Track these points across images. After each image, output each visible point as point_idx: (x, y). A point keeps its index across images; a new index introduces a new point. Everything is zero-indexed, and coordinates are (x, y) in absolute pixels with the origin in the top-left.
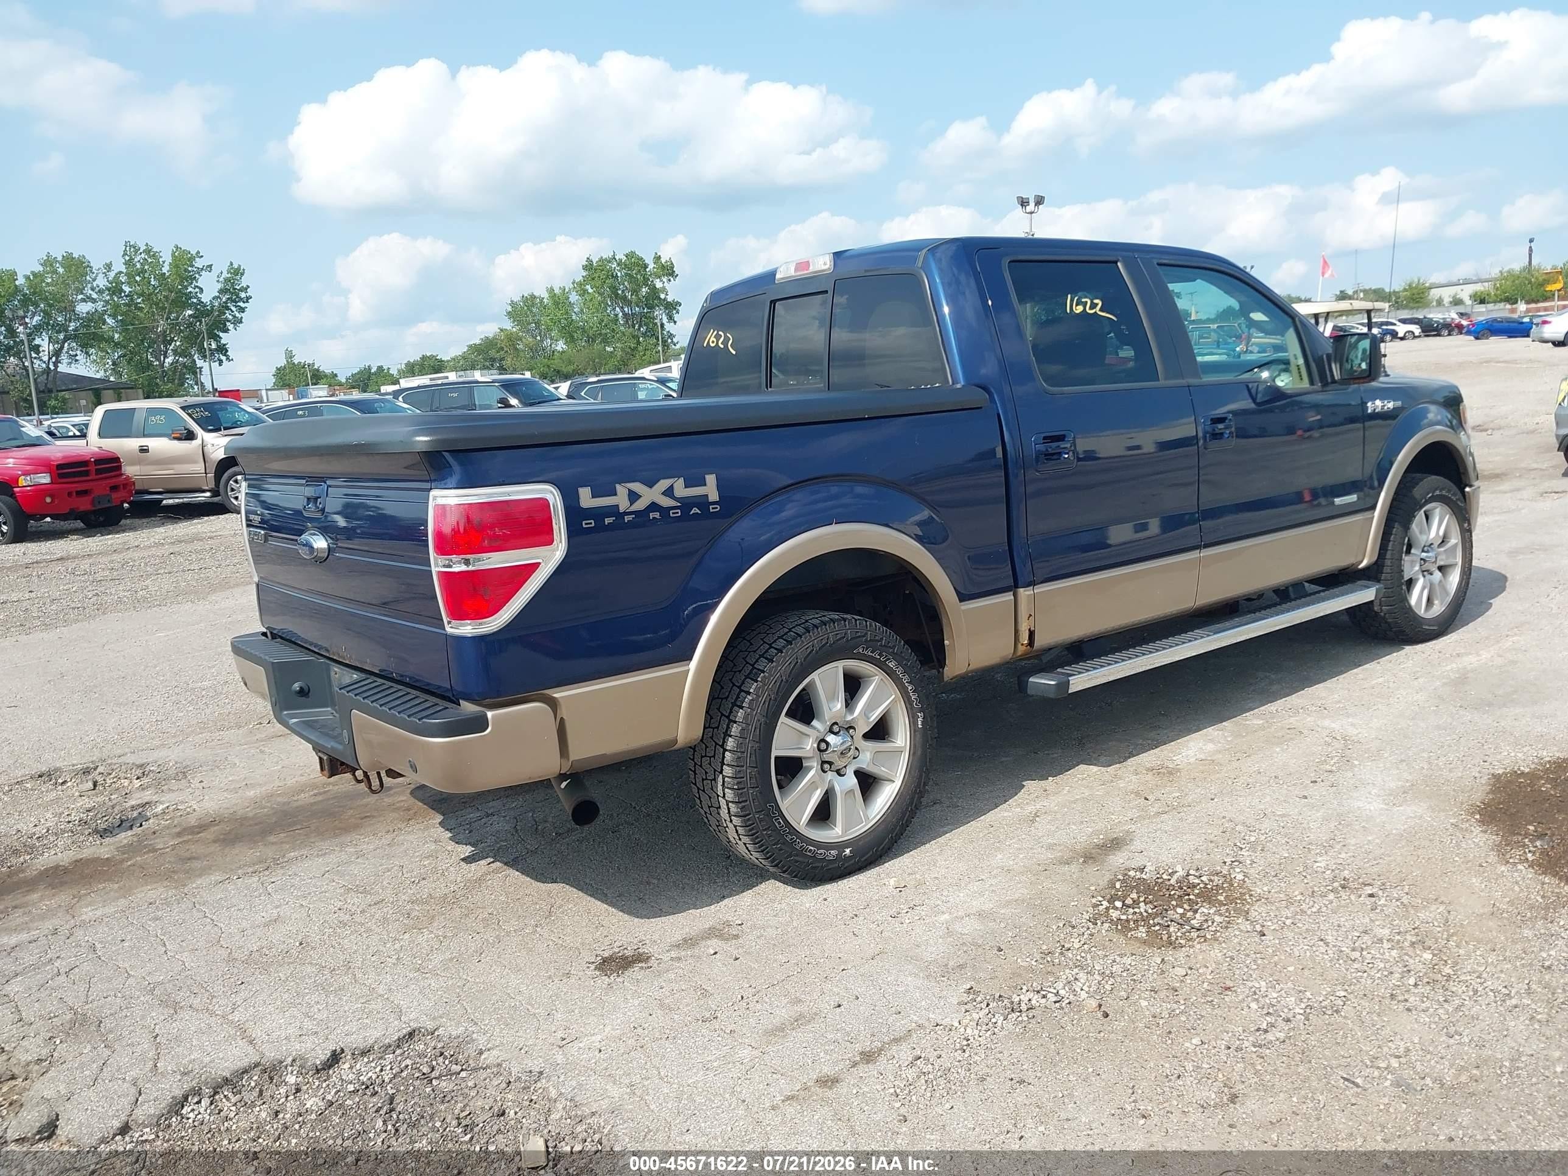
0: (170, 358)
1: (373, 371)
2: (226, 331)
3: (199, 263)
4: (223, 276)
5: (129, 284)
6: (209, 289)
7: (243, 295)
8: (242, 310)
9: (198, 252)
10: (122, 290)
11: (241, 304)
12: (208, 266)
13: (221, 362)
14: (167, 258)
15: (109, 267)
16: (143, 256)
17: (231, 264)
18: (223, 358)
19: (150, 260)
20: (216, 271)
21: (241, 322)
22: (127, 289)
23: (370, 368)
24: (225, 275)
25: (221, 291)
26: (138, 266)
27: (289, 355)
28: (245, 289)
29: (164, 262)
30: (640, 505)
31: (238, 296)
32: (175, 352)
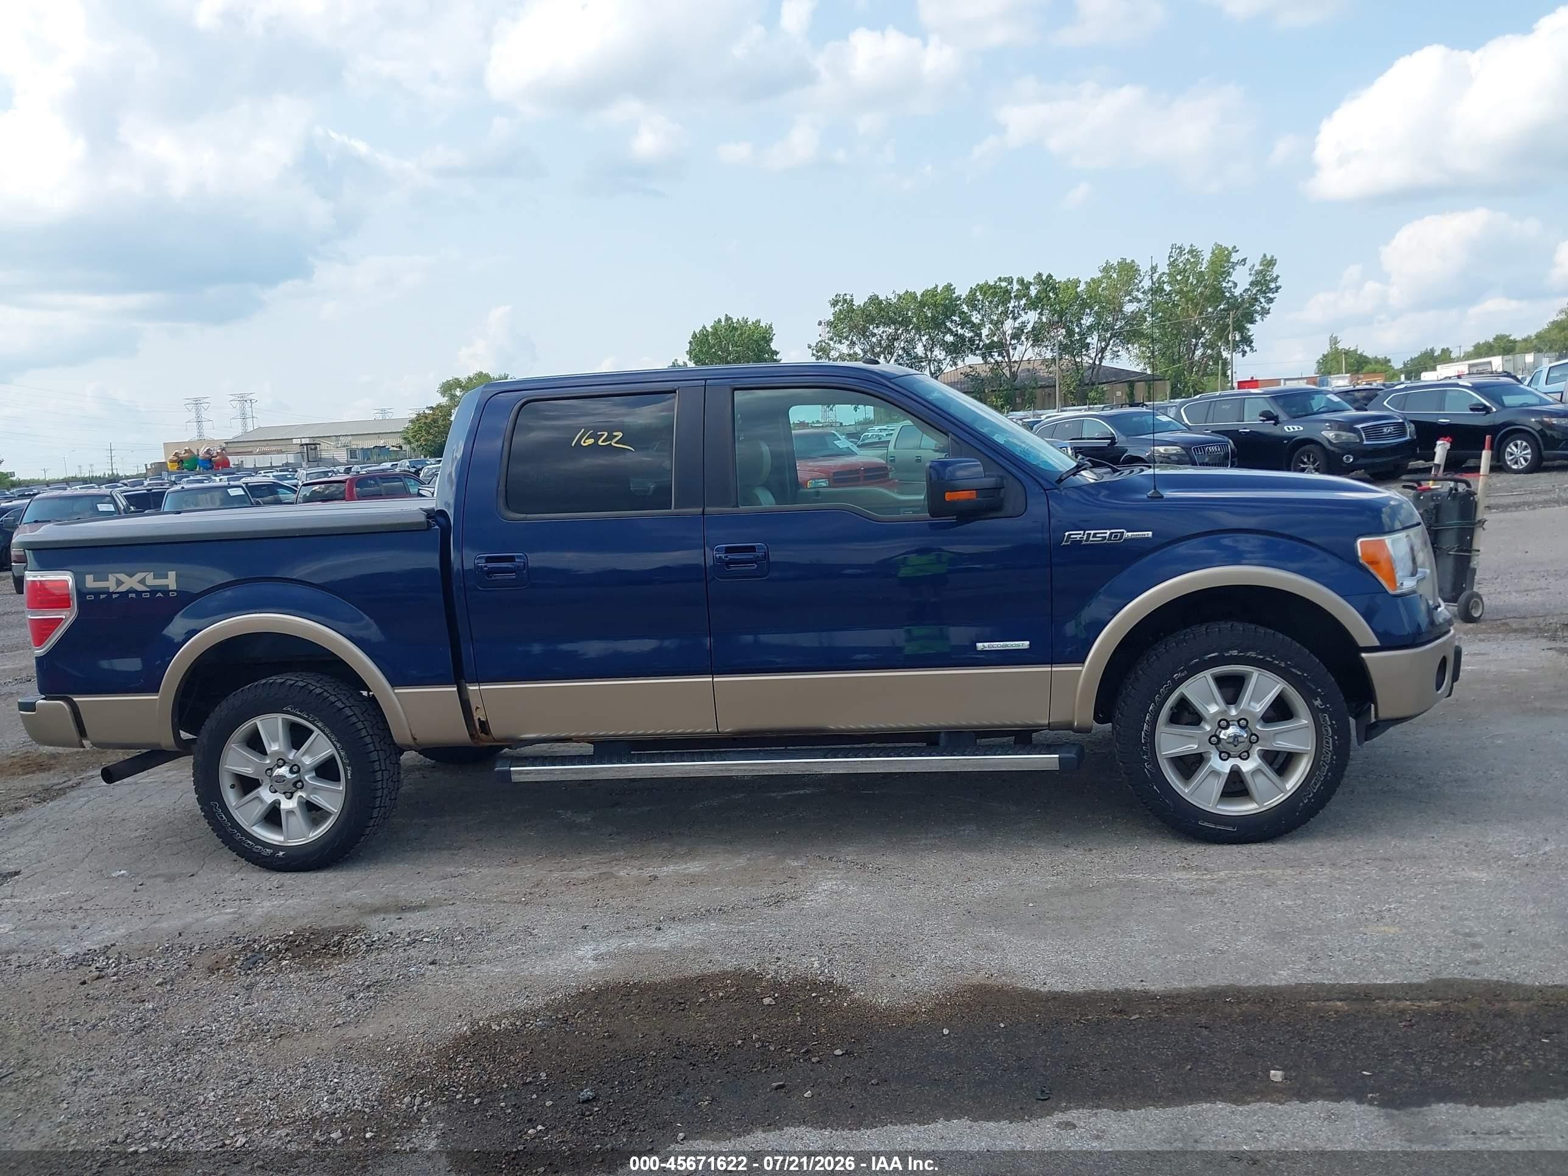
0: (1200, 351)
1: (1436, 354)
2: (1253, 322)
3: (1235, 258)
4: (1256, 268)
5: (1169, 283)
6: (1240, 281)
7: (1272, 285)
8: (1271, 301)
9: (1235, 247)
10: (1163, 290)
11: (1271, 295)
12: (1242, 260)
13: (1244, 353)
14: (1207, 256)
15: (1154, 269)
16: (1186, 256)
17: (1265, 256)
18: (1247, 349)
19: (1192, 260)
20: (1249, 264)
21: (1268, 313)
22: (1167, 288)
23: (1432, 351)
24: (1258, 267)
25: (1252, 284)
26: (1181, 265)
27: (1334, 341)
28: (1276, 279)
29: (1203, 260)
30: (122, 589)
31: (1268, 287)
32: (1203, 345)
